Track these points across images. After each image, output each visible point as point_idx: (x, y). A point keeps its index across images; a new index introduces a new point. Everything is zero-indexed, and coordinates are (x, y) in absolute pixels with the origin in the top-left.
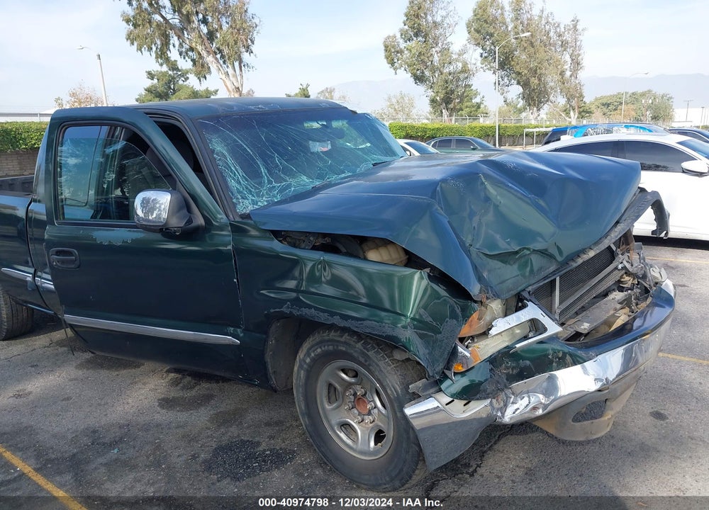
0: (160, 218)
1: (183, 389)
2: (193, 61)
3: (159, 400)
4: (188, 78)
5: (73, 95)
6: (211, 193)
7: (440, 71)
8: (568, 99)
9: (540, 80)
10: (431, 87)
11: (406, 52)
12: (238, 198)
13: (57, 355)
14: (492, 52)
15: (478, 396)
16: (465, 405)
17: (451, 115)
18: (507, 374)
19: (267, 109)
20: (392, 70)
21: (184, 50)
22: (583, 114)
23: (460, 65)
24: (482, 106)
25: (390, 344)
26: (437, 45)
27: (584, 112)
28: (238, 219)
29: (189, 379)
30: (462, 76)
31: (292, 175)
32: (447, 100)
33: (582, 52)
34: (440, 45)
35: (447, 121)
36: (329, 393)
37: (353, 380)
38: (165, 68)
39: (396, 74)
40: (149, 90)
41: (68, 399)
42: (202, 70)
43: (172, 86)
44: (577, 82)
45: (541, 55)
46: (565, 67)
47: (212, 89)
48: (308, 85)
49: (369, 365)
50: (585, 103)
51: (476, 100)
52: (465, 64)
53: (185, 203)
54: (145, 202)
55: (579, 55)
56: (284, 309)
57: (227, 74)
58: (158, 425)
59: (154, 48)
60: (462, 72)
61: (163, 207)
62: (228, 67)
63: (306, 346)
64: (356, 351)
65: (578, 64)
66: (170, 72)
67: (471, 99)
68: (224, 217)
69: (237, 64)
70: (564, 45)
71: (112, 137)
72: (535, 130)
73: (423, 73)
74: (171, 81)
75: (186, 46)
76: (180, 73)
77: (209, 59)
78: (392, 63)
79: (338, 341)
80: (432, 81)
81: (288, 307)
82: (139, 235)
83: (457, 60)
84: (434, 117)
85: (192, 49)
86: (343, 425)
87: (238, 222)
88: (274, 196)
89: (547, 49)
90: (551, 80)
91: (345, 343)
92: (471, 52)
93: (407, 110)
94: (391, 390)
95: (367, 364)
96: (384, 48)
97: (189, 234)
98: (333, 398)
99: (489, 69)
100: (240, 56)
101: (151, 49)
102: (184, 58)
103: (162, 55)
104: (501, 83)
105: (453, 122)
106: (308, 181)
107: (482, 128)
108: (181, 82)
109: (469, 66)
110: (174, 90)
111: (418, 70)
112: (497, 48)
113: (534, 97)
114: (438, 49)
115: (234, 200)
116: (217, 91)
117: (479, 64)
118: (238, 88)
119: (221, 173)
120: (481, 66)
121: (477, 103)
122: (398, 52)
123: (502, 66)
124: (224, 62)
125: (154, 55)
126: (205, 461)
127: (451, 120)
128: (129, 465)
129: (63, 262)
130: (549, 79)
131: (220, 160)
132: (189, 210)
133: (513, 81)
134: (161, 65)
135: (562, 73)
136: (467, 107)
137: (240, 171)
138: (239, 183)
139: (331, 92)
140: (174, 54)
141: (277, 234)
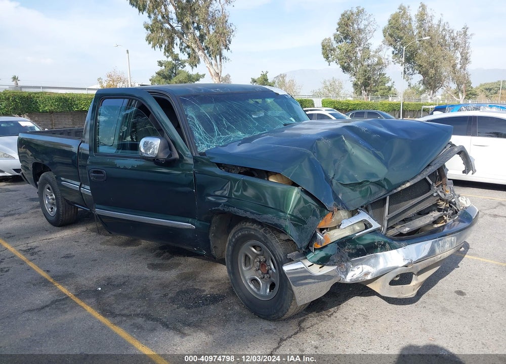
0: (154, 153)
1: (163, 259)
2: (189, 54)
3: (148, 264)
4: (185, 66)
5: (110, 76)
6: (184, 141)
7: (362, 64)
8: (458, 85)
9: (436, 71)
10: (355, 75)
11: (337, 50)
12: (199, 143)
13: (90, 236)
14: (400, 51)
15: (328, 263)
16: (320, 268)
17: (368, 95)
18: (349, 253)
19: (221, 91)
20: (327, 62)
21: (183, 47)
22: (470, 96)
23: (376, 59)
24: (392, 89)
25: (277, 229)
26: (360, 45)
27: (470, 95)
28: (198, 155)
29: (167, 254)
30: (377, 68)
31: (233, 131)
32: (366, 84)
33: (469, 51)
34: (362, 45)
35: (366, 99)
36: (245, 261)
37: (258, 253)
38: (170, 59)
39: (329, 65)
40: (158, 74)
41: (95, 260)
42: (194, 61)
43: (174, 71)
44: (465, 72)
45: (439, 52)
46: (457, 61)
47: (201, 73)
48: (267, 72)
49: (267, 242)
50: (472, 88)
51: (389, 84)
52: (380, 59)
53: (169, 145)
54: (146, 144)
55: (467, 53)
56: (220, 208)
57: (211, 64)
58: (146, 278)
59: (164, 46)
60: (378, 64)
61: (156, 147)
62: (212, 59)
63: (233, 231)
64: (260, 234)
65: (467, 59)
66: (174, 62)
67: (385, 84)
68: (190, 153)
69: (218, 57)
70: (456, 45)
71: (130, 106)
72: (430, 107)
73: (349, 65)
74: (174, 68)
75: (185, 45)
76: (180, 62)
77: (200, 53)
78: (327, 58)
79: (250, 228)
80: (355, 71)
81: (222, 207)
82: (141, 163)
83: (374, 56)
84: (356, 95)
85: (188, 47)
86: (252, 280)
87: (198, 157)
88: (220, 143)
89: (443, 48)
90: (445, 70)
91: (254, 229)
92: (385, 50)
93: (337, 90)
94: (278, 257)
95: (265, 242)
96: (322, 47)
97: (170, 163)
98: (248, 264)
99: (398, 63)
100: (220, 52)
101: (162, 46)
102: (183, 52)
103: (169, 50)
104: (407, 72)
105: (369, 99)
106: (242, 135)
107: (390, 105)
108: (180, 68)
109: (383, 60)
110: (175, 74)
111: (345, 62)
112: (404, 48)
113: (432, 83)
114: (361, 48)
115: (197, 145)
116: (204, 75)
117: (391, 59)
118: (218, 74)
119: (191, 128)
120: (392, 60)
121: (389, 87)
122: (331, 50)
123: (408, 60)
124: (210, 56)
125: (163, 50)
126: (171, 298)
127: (368, 98)
128: (128, 297)
129: (97, 177)
130: (443, 70)
131: (190, 121)
132: (171, 149)
133: (416, 71)
134: (168, 57)
135: (454, 66)
136: (381, 89)
137: (201, 127)
138: (201, 135)
139: (283, 77)
140: (176, 50)
141: (219, 165)
